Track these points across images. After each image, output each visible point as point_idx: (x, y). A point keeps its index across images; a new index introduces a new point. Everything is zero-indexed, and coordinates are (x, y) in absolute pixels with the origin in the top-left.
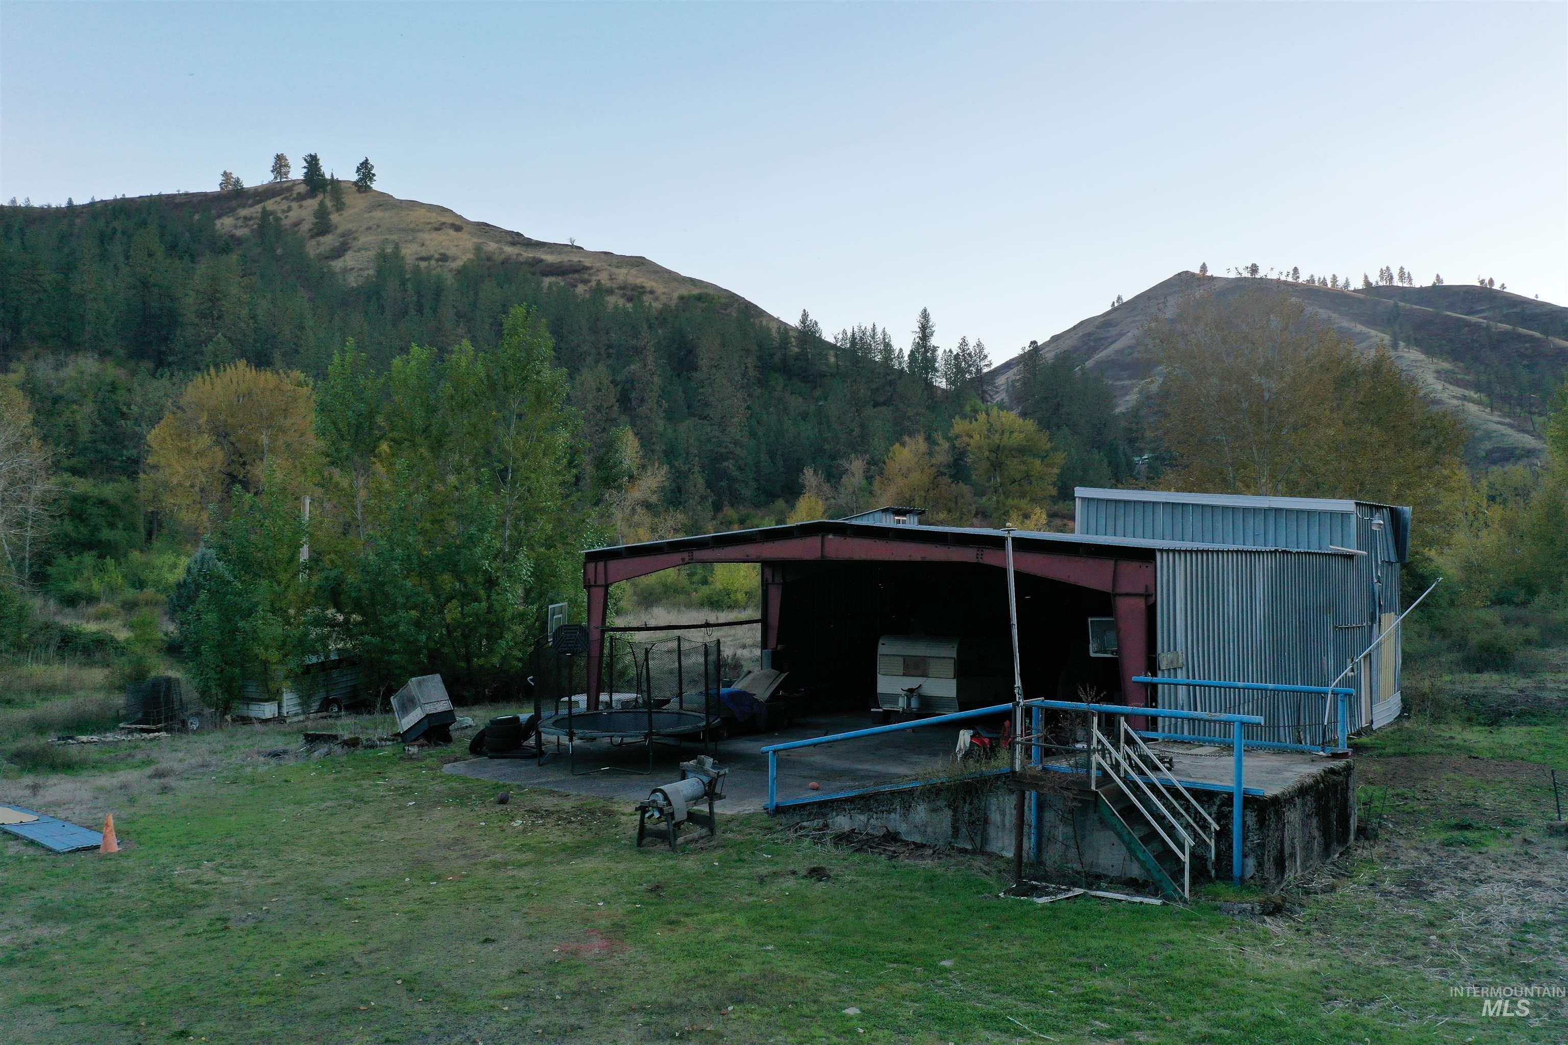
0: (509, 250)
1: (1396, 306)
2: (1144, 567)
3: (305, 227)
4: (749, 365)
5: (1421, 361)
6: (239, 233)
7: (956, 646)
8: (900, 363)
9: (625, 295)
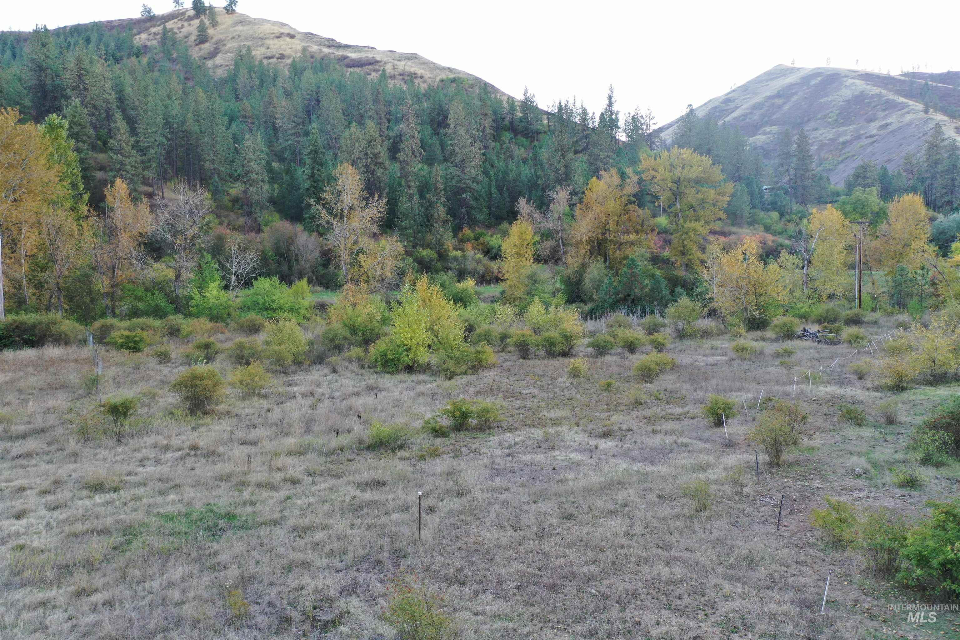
0: (326, 50)
1: (926, 84)
3: (193, 38)
4: (486, 125)
5: (945, 121)
6: (149, 44)
8: (593, 123)
9: (403, 79)
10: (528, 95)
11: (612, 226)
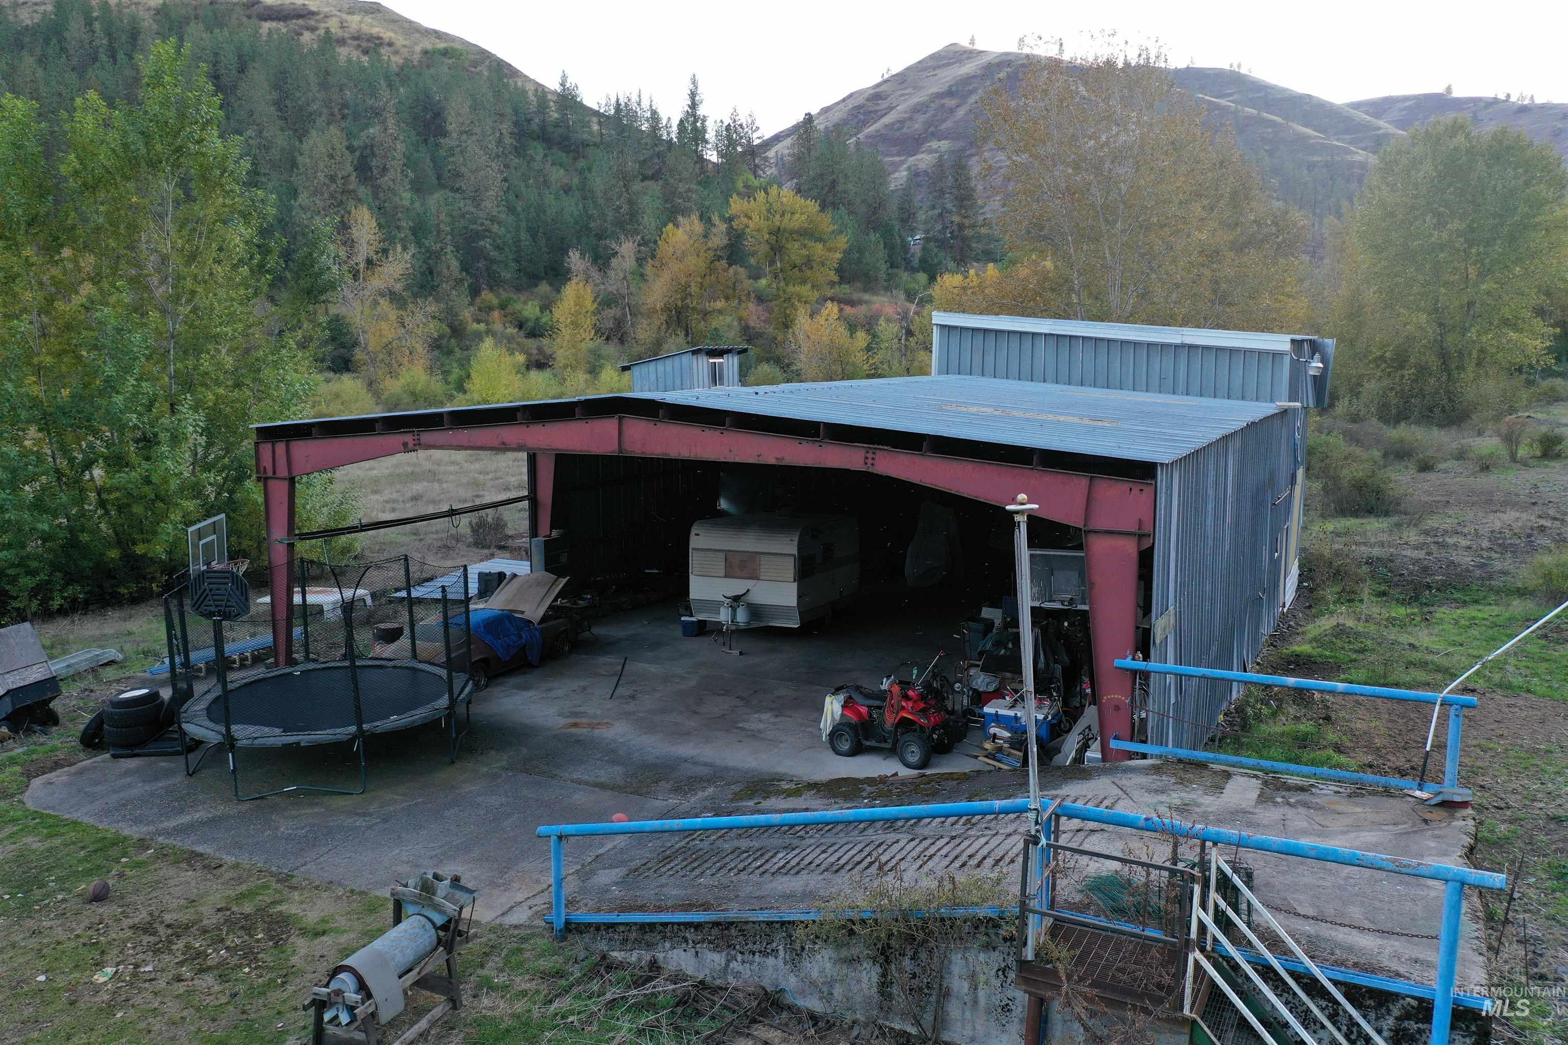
2: (1136, 490)
4: (504, 131)
7: (796, 539)
8: (668, 134)
9: (359, 46)
10: (568, 85)
11: (694, 289)
